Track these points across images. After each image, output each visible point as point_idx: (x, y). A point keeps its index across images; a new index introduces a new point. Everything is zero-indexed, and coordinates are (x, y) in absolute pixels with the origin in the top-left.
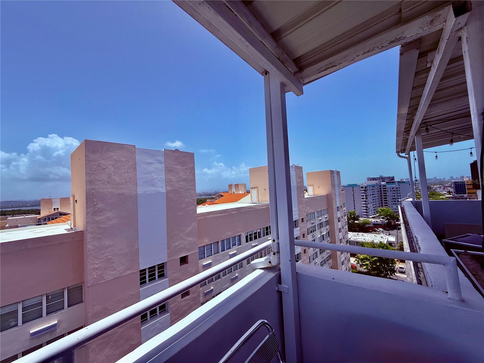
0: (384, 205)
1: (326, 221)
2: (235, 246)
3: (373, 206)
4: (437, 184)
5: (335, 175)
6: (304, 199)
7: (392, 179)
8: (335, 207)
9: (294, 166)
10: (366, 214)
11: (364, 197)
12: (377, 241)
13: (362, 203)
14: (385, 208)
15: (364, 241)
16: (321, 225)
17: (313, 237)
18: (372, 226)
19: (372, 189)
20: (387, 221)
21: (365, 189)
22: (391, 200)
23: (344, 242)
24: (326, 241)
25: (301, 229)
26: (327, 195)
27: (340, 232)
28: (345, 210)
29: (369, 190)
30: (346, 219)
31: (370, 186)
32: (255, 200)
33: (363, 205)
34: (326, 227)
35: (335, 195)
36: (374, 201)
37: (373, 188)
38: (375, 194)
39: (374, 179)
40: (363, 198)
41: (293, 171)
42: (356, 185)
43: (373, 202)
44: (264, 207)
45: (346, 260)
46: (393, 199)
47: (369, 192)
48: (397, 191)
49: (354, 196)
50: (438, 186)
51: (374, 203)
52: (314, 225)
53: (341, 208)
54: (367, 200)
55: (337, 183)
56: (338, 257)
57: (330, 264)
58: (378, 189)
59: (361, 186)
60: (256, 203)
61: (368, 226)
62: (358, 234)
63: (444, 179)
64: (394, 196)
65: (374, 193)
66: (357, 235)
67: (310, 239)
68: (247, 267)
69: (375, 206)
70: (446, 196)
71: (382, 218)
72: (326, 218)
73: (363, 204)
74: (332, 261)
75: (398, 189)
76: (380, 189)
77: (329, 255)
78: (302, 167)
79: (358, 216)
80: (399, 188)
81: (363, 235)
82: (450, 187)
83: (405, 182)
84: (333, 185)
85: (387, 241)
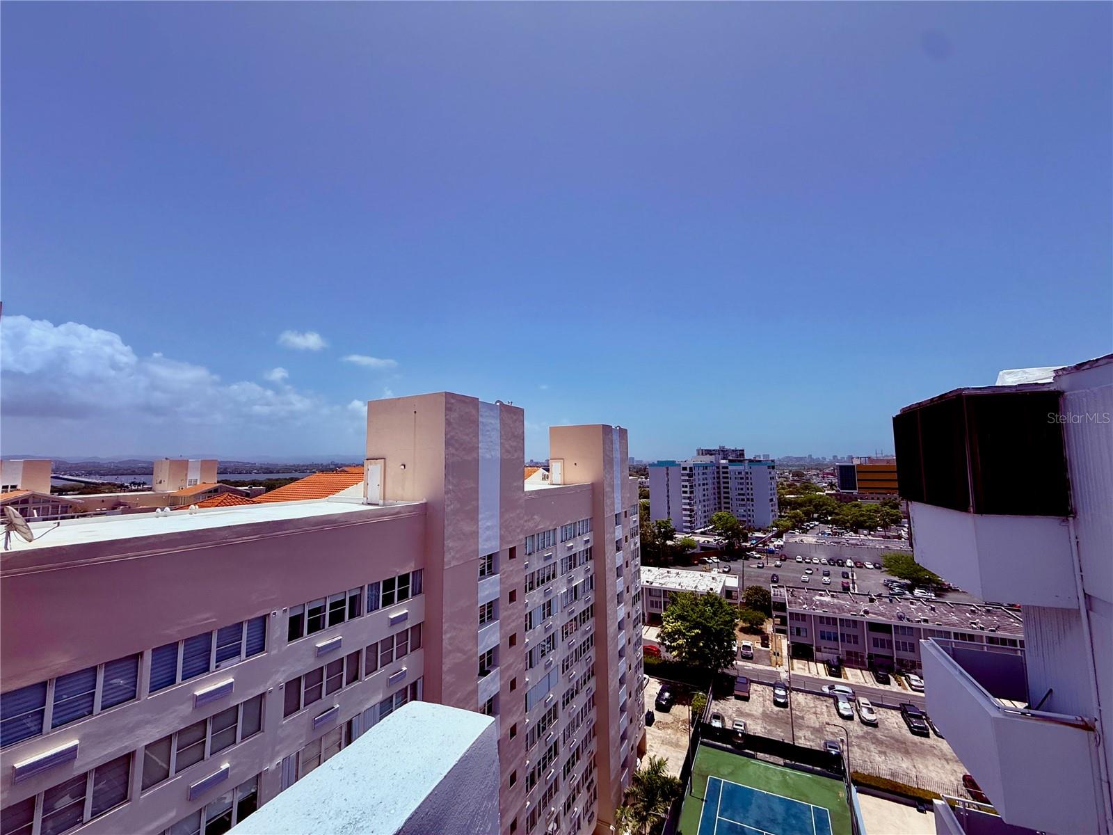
0: (723, 508)
1: (587, 551)
2: (236, 659)
3: (704, 509)
4: (812, 469)
5: (616, 437)
6: (523, 495)
7: (740, 454)
8: (609, 514)
9: (498, 404)
10: (689, 525)
11: (688, 489)
12: (704, 587)
13: (684, 501)
14: (724, 514)
15: (679, 587)
16: (572, 561)
17: (545, 596)
18: (699, 552)
19: (703, 474)
20: (727, 541)
21: (690, 472)
22: (737, 497)
23: (627, 600)
24: (583, 601)
25: (506, 577)
26: (592, 484)
27: (618, 576)
28: (635, 521)
29: (697, 474)
30: (637, 543)
31: (698, 466)
32: (375, 494)
33: (684, 507)
34: (583, 567)
35: (612, 486)
36: (706, 498)
37: (705, 471)
38: (707, 484)
39: (709, 452)
40: (685, 492)
41: (494, 417)
42: (673, 463)
43: (704, 501)
44: (385, 518)
45: (629, 643)
46: (739, 494)
47: (697, 479)
48: (747, 478)
49: (668, 485)
50: (814, 472)
51: (706, 503)
52: (551, 562)
53: (626, 516)
54: (692, 496)
55: (619, 456)
56: (609, 639)
57: (591, 660)
58: (713, 473)
59: (682, 466)
60: (377, 505)
61: (691, 551)
62: (668, 572)
63: (824, 458)
64: (742, 489)
65: (705, 482)
66: (666, 574)
67: (537, 601)
68: (282, 726)
69: (706, 508)
70: (826, 492)
71: (719, 535)
72: (587, 541)
73: (685, 504)
74: (596, 653)
75: (749, 476)
76: (718, 473)
77: (589, 635)
78: (522, 410)
79: (674, 531)
80: (751, 473)
81: (678, 574)
82: (832, 474)
83: (760, 461)
84: (608, 462)
85: (724, 586)
